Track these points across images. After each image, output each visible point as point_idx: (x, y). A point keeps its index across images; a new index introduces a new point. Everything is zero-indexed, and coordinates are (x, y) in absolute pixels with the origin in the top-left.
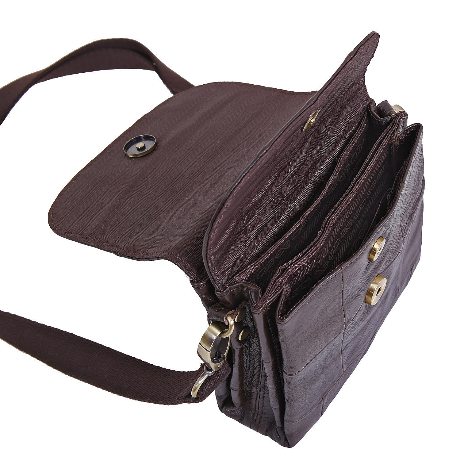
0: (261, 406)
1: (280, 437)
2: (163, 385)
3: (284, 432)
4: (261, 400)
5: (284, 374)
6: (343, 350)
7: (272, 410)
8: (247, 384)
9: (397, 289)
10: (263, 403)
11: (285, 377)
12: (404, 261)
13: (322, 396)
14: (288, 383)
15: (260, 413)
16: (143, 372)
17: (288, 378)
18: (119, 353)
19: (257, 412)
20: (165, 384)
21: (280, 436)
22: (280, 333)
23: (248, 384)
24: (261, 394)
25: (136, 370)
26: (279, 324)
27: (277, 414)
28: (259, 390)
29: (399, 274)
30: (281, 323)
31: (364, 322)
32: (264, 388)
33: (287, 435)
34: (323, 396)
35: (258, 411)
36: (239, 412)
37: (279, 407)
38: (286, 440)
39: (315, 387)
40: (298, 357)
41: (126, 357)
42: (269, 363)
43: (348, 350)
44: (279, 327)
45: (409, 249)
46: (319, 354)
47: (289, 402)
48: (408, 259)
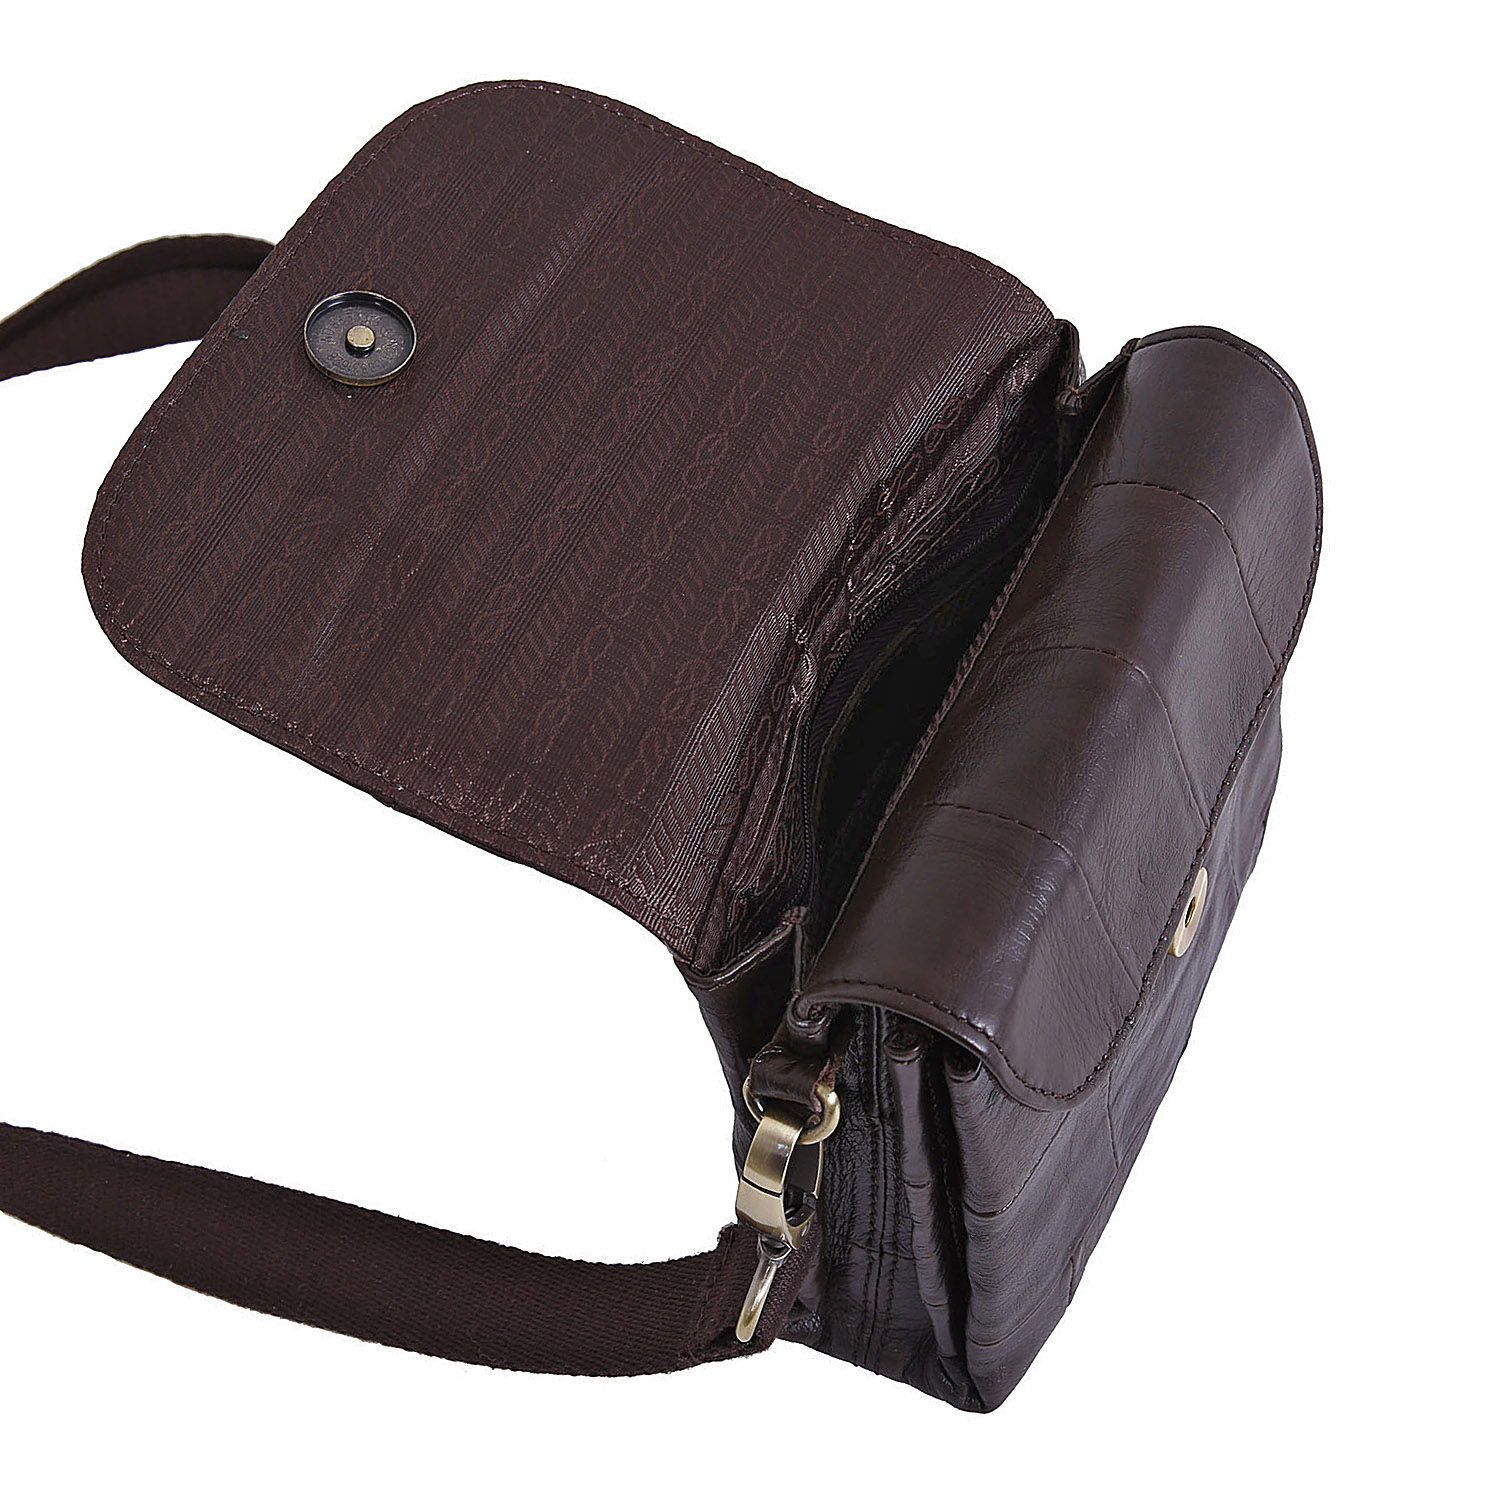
0: (883, 1297)
1: (952, 1383)
2: (600, 1314)
3: (965, 1370)
4: (884, 1282)
5: (968, 1214)
6: (1113, 1104)
7: (926, 1310)
8: (836, 1240)
9: (1233, 891)
10: (892, 1290)
11: (971, 1221)
12: (1243, 804)
13: (1069, 1251)
14: (980, 1238)
15: (882, 1317)
16: (512, 1279)
17: (982, 1224)
18: (414, 1228)
19: (870, 1315)
20: (603, 1312)
21: (955, 1382)
22: (958, 1109)
23: (838, 1242)
24: (884, 1264)
25: (487, 1274)
26: (956, 1084)
27: (940, 1321)
28: (876, 1256)
29: (1233, 844)
30: (961, 1079)
31: (1158, 1011)
32: (895, 1245)
33: (977, 1378)
34: (1073, 1248)
35: (875, 1313)
36: (811, 1322)
37: (946, 1302)
38: (974, 1392)
39: (1050, 1231)
40: (1009, 1161)
41: (442, 1237)
42: (922, 1187)
43: (1125, 1101)
44: (956, 1090)
45: (1253, 767)
46: (1058, 1136)
47: (984, 1290)
48: (1252, 794)
